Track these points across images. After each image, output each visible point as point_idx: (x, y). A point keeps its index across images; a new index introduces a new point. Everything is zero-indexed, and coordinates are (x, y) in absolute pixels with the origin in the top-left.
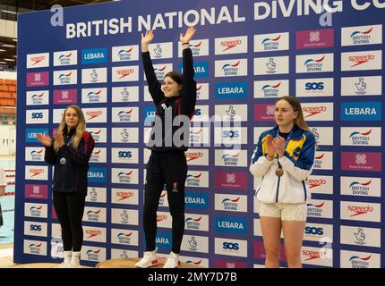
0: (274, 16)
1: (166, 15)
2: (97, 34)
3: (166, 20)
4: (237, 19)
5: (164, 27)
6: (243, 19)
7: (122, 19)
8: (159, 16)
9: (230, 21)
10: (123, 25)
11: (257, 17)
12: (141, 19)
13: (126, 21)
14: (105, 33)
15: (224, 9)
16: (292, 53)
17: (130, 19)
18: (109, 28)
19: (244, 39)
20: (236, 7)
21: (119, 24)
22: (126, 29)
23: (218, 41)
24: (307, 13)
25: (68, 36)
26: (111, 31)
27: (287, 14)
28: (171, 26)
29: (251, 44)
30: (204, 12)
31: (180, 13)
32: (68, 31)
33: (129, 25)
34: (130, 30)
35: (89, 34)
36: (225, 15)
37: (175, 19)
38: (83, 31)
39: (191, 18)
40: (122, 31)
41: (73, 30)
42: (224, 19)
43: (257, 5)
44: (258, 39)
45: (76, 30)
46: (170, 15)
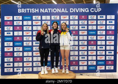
0: (75, 12)
1: (48, 9)
2: (28, 12)
3: (48, 10)
4: (66, 12)
5: (48, 12)
6: (68, 12)
7: (36, 9)
8: (46, 9)
9: (64, 12)
10: (36, 10)
11: (71, 12)
12: (41, 9)
13: (37, 10)
14: (31, 12)
15: (63, 9)
16: (78, 20)
17: (38, 9)
18: (32, 11)
19: (68, 16)
20: (66, 9)
21: (35, 10)
22: (37, 11)
23: (62, 16)
24: (82, 12)
25: (19, 12)
26: (32, 12)
27: (77, 11)
28: (49, 12)
29: (69, 17)
30: (58, 9)
31: (52, 9)
32: (19, 11)
33: (38, 11)
34: (38, 12)
35: (26, 12)
36: (63, 10)
37: (51, 10)
38: (24, 11)
39: (55, 10)
40: (36, 12)
41: (20, 11)
42: (63, 11)
43: (71, 9)
44: (71, 17)
45: (21, 10)
46: (49, 9)
